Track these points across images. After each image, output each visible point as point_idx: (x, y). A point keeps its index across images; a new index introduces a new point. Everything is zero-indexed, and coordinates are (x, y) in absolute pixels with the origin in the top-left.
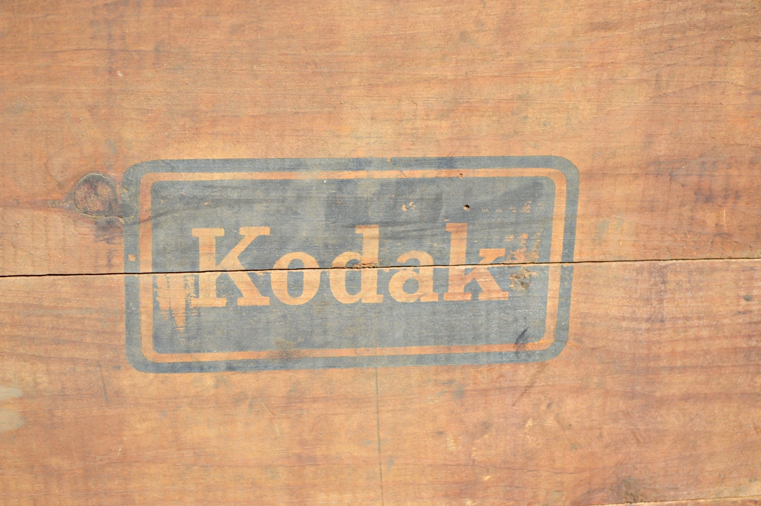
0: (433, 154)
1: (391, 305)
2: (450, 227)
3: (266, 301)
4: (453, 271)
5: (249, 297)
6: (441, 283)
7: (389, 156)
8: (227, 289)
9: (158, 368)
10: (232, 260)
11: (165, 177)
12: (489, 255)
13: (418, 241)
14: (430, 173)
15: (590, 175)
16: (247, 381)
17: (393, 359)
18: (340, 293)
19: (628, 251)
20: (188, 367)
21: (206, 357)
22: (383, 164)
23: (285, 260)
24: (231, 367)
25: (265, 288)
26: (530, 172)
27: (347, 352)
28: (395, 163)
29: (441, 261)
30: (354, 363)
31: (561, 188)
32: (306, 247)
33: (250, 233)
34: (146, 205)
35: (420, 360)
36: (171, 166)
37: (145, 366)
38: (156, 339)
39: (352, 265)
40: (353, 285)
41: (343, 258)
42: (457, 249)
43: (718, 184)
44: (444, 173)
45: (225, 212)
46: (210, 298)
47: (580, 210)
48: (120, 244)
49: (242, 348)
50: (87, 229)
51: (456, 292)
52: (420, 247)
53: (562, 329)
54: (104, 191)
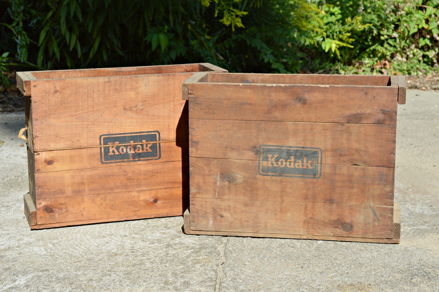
0: (301, 146)
1: (295, 168)
2: (304, 157)
3: (278, 166)
4: (304, 164)
5: (275, 165)
6: (303, 165)
7: (295, 146)
8: (272, 164)
9: (262, 175)
10: (273, 160)
11: (265, 147)
12: (310, 162)
13: (299, 159)
14: (301, 149)
15: (324, 151)
16: (274, 178)
17: (296, 176)
18: (288, 166)
19: (330, 163)
20: (266, 175)
21: (269, 174)
22: (294, 147)
23: (280, 160)
24: (272, 176)
25: (278, 164)
26: (315, 150)
27: (289, 175)
28: (296, 147)
29: (303, 162)
30: (290, 177)
31: (320, 152)
32: (283, 158)
33: (276, 156)
34: (262, 151)
35: (300, 177)
36: (266, 146)
37: (260, 174)
38: (262, 171)
39: (290, 162)
40: (290, 165)
41: (289, 161)
42: (305, 160)
43: (343, 154)
44: (303, 149)
45: (272, 153)
46: (270, 165)
47: (323, 156)
48: (258, 156)
49: (274, 173)
50: (253, 154)
51: (305, 167)
52: (300, 160)
53: (321, 174)
54: (256, 148)
